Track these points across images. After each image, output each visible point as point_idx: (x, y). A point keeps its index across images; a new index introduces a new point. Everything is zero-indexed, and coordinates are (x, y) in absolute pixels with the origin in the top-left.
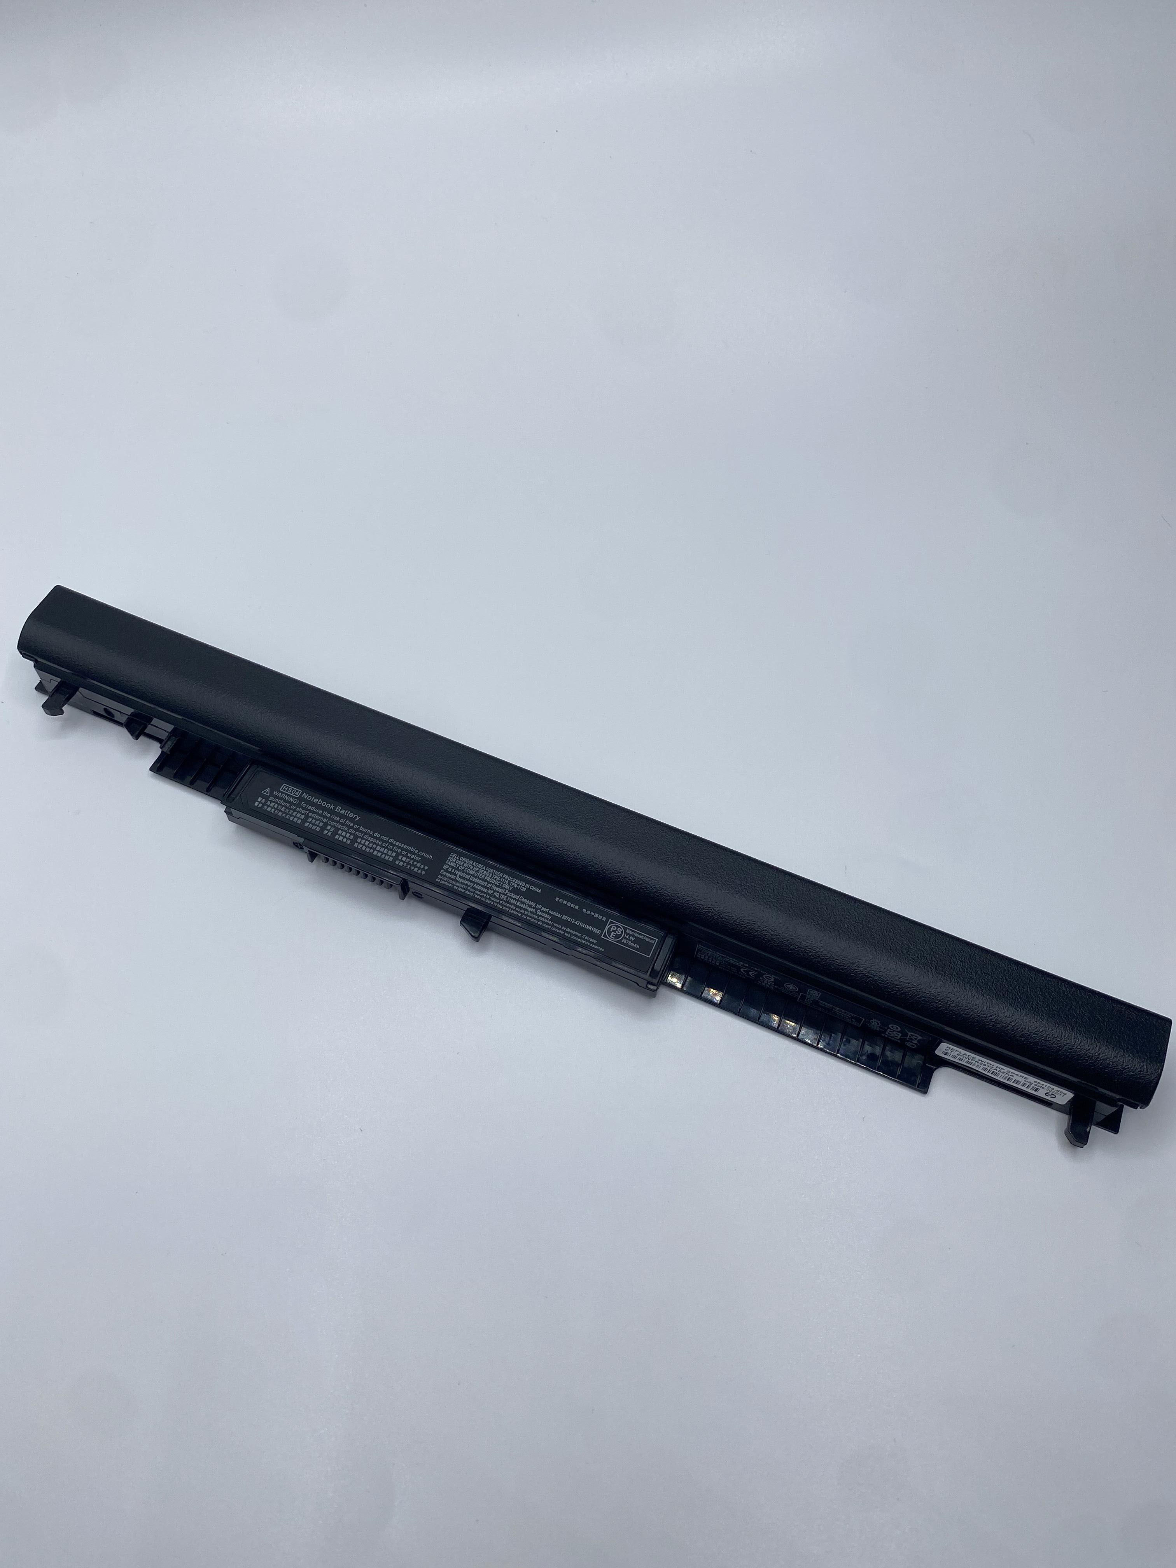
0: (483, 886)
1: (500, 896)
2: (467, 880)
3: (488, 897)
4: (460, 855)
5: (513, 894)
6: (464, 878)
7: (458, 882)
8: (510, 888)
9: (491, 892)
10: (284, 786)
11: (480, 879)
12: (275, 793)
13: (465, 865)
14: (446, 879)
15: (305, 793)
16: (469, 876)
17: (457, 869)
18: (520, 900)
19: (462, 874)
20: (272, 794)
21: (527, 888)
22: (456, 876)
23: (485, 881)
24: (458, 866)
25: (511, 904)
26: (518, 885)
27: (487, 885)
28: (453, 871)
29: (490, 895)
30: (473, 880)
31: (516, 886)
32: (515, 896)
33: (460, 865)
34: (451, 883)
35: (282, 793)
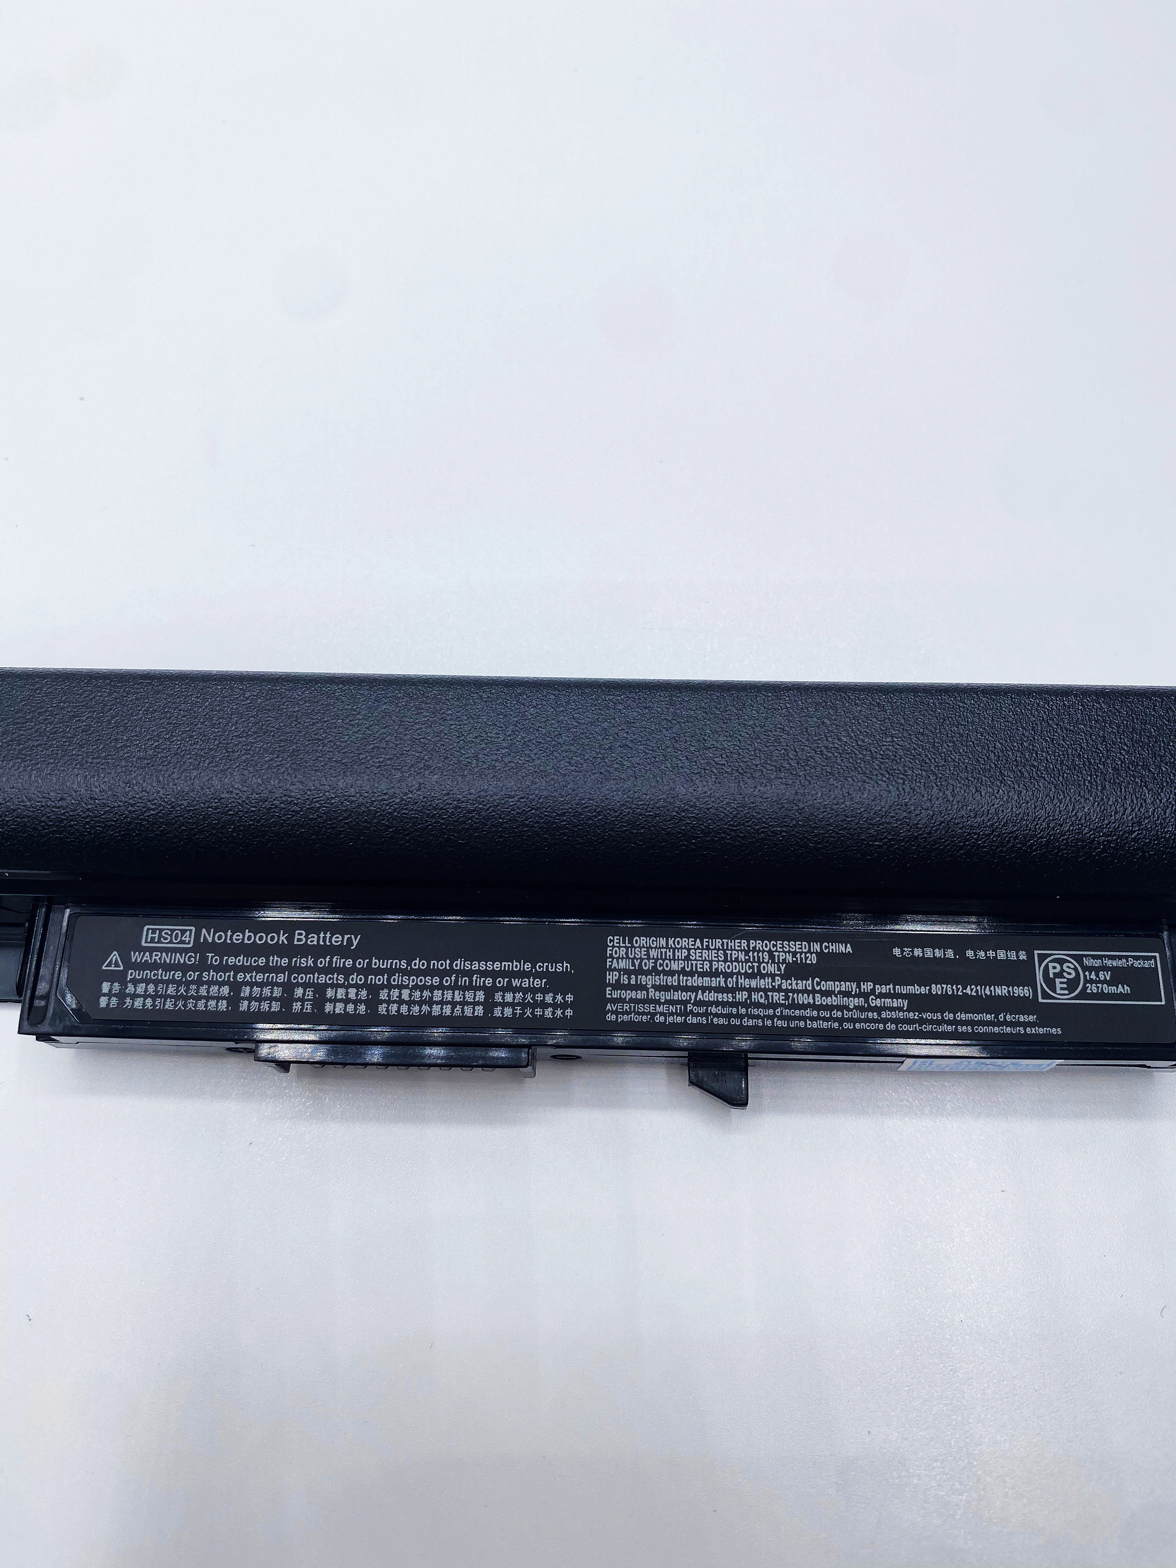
0: (718, 990)
1: (767, 997)
2: (677, 988)
3: (743, 1011)
4: (630, 934)
5: (794, 982)
6: (666, 988)
7: (657, 1002)
8: (779, 969)
9: (742, 996)
10: (149, 933)
11: (703, 975)
12: (135, 957)
13: (653, 953)
14: (626, 1007)
15: (204, 931)
16: (676, 977)
17: (640, 972)
18: (818, 988)
19: (660, 980)
20: (129, 965)
21: (817, 953)
22: (647, 990)
23: (716, 974)
24: (637, 963)
25: (804, 1007)
26: (794, 954)
27: (726, 982)
28: (633, 982)
29: (744, 1005)
30: (689, 984)
31: (790, 958)
32: (801, 985)
33: (642, 959)
34: (643, 1013)
35: (151, 950)
